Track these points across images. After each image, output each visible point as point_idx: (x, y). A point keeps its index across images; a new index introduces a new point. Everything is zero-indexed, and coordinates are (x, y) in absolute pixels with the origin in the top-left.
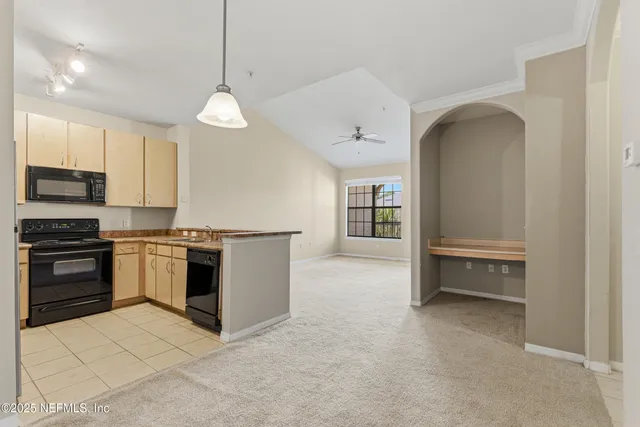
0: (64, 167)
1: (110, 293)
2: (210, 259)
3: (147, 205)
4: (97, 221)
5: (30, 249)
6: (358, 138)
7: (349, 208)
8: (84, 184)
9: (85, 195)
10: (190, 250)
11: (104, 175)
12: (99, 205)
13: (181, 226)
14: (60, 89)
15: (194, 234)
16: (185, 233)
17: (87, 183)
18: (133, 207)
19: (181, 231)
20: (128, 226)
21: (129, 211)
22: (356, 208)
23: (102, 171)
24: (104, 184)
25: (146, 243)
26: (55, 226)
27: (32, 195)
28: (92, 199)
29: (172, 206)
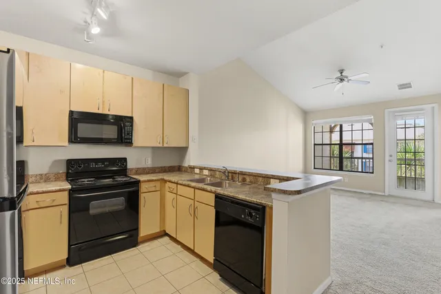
0: (100, 112)
1: (137, 229)
2: (250, 215)
3: (165, 145)
4: (125, 160)
5: (70, 190)
6: (342, 80)
7: (315, 145)
8: (115, 128)
9: (116, 137)
10: (218, 198)
11: (131, 118)
12: (126, 146)
13: (192, 164)
14: (96, 30)
15: (206, 172)
16: (197, 171)
17: (118, 126)
18: (153, 148)
19: (193, 168)
20: (149, 163)
21: (150, 150)
22: (322, 144)
23: (130, 115)
24: (132, 126)
25: (166, 181)
26: (93, 165)
27: (74, 138)
28: (122, 141)
29: (184, 146)
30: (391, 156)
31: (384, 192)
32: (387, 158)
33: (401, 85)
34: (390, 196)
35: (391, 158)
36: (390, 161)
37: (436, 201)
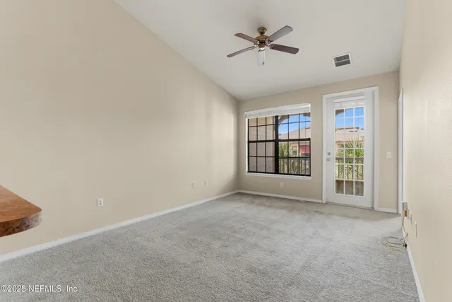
7: (249, 142)
22: (257, 142)
30: (329, 154)
31: (322, 199)
32: (325, 156)
33: (337, 59)
34: (327, 203)
35: (329, 157)
36: (328, 160)
37: (376, 208)
